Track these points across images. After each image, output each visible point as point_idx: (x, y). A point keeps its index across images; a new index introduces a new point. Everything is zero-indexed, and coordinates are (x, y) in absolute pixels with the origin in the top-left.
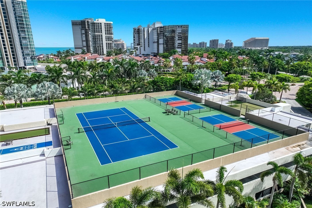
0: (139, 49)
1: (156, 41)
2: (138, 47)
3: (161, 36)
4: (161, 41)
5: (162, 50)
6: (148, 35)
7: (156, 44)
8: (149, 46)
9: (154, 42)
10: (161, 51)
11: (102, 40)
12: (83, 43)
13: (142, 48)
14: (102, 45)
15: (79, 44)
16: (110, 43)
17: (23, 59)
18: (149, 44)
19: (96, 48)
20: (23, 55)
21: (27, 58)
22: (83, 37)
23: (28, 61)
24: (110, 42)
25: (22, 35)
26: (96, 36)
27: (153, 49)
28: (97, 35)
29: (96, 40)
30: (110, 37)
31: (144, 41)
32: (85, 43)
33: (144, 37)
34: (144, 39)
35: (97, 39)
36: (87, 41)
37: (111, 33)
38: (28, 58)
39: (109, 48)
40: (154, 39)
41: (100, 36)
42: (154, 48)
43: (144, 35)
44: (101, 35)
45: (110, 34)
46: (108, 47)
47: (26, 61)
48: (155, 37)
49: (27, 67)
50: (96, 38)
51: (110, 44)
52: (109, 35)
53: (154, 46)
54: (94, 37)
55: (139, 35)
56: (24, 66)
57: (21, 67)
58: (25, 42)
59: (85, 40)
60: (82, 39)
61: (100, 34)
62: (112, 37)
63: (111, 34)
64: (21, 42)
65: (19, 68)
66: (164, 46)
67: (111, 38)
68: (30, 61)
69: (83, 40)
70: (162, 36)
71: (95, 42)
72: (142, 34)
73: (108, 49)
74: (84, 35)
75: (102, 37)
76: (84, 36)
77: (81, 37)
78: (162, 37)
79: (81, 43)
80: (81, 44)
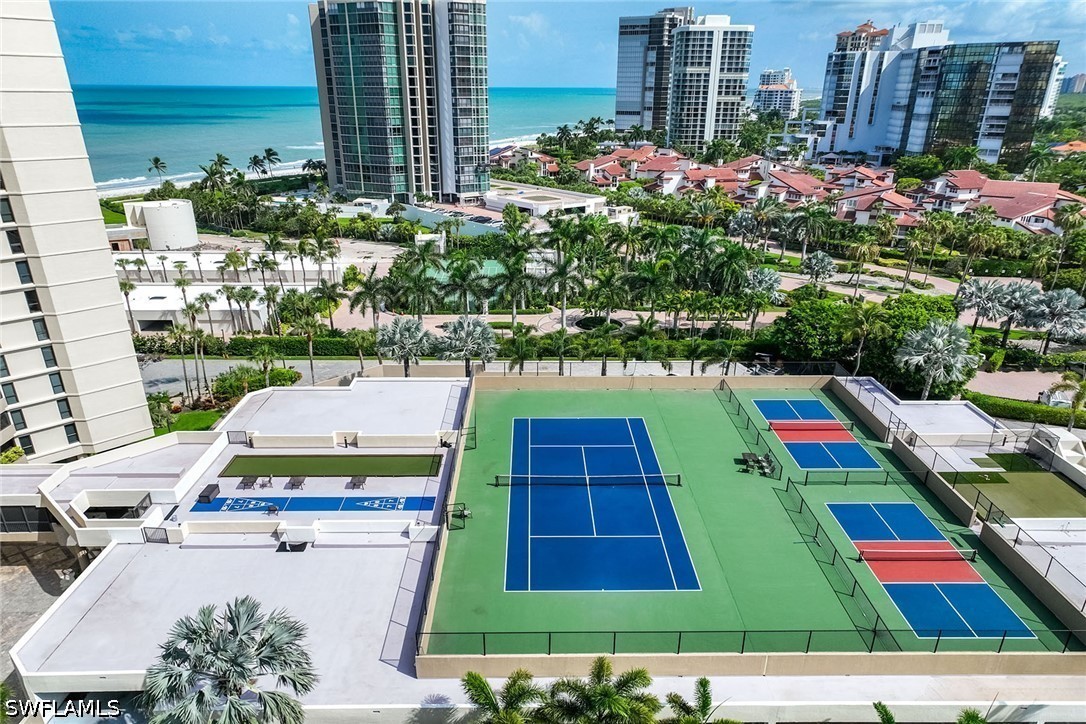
0: (829, 132)
1: (904, 102)
2: (829, 124)
3: (925, 85)
4: (923, 105)
5: (921, 141)
6: (878, 79)
7: (901, 115)
8: (870, 122)
9: (895, 107)
10: (916, 142)
11: (705, 93)
12: (643, 97)
13: (844, 129)
14: (704, 110)
15: (631, 99)
16: (733, 104)
17: (456, 172)
18: (871, 115)
19: (682, 121)
20: (457, 163)
21: (466, 169)
22: (648, 74)
23: (467, 178)
24: (731, 98)
25: (463, 103)
26: (688, 78)
27: (888, 132)
28: (691, 75)
29: (684, 92)
30: (735, 81)
31: (857, 101)
32: (650, 97)
33: (859, 87)
34: (858, 94)
35: (687, 90)
36: (659, 89)
37: (740, 66)
38: (469, 169)
39: (724, 121)
40: (899, 94)
41: (703, 78)
42: (891, 128)
43: (860, 79)
44: (706, 75)
45: (736, 70)
46: (721, 118)
47: (462, 179)
48: (905, 86)
49: (463, 196)
50: (688, 84)
51: (729, 107)
52: (732, 76)
53: (893, 122)
54: (679, 81)
55: (840, 79)
56: (455, 192)
57: (448, 195)
58: (467, 124)
59: (653, 85)
60: (644, 82)
61: (702, 70)
62: (741, 81)
63: (742, 70)
64: (455, 123)
65: (443, 195)
66: (929, 125)
67: (738, 84)
68: (472, 178)
69: (648, 85)
70: (929, 84)
71: (680, 100)
72: (853, 77)
73: (720, 123)
74: (652, 69)
75: (707, 81)
76: (651, 73)
77: (641, 75)
78: (930, 91)
79: (640, 94)
80: (639, 100)
